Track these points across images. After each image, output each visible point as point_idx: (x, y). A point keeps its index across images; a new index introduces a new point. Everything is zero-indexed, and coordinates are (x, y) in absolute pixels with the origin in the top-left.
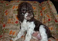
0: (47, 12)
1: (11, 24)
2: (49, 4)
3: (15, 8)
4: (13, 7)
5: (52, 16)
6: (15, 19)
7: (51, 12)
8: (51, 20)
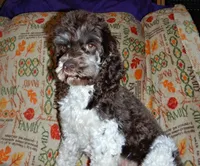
0: (165, 64)
1: (8, 118)
2: (175, 27)
3: (26, 50)
4: (17, 48)
5: (187, 84)
6: (22, 100)
7: (181, 65)
8: (179, 106)
